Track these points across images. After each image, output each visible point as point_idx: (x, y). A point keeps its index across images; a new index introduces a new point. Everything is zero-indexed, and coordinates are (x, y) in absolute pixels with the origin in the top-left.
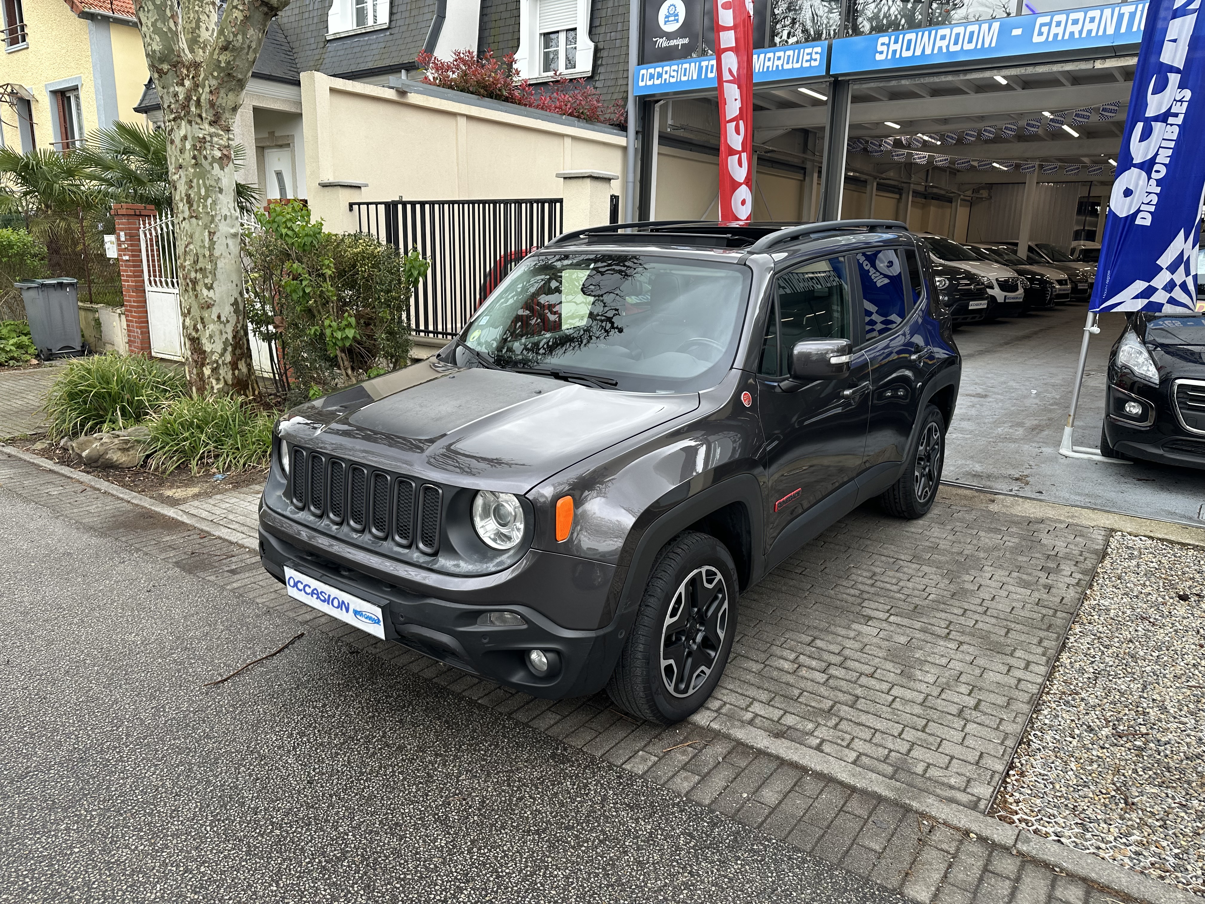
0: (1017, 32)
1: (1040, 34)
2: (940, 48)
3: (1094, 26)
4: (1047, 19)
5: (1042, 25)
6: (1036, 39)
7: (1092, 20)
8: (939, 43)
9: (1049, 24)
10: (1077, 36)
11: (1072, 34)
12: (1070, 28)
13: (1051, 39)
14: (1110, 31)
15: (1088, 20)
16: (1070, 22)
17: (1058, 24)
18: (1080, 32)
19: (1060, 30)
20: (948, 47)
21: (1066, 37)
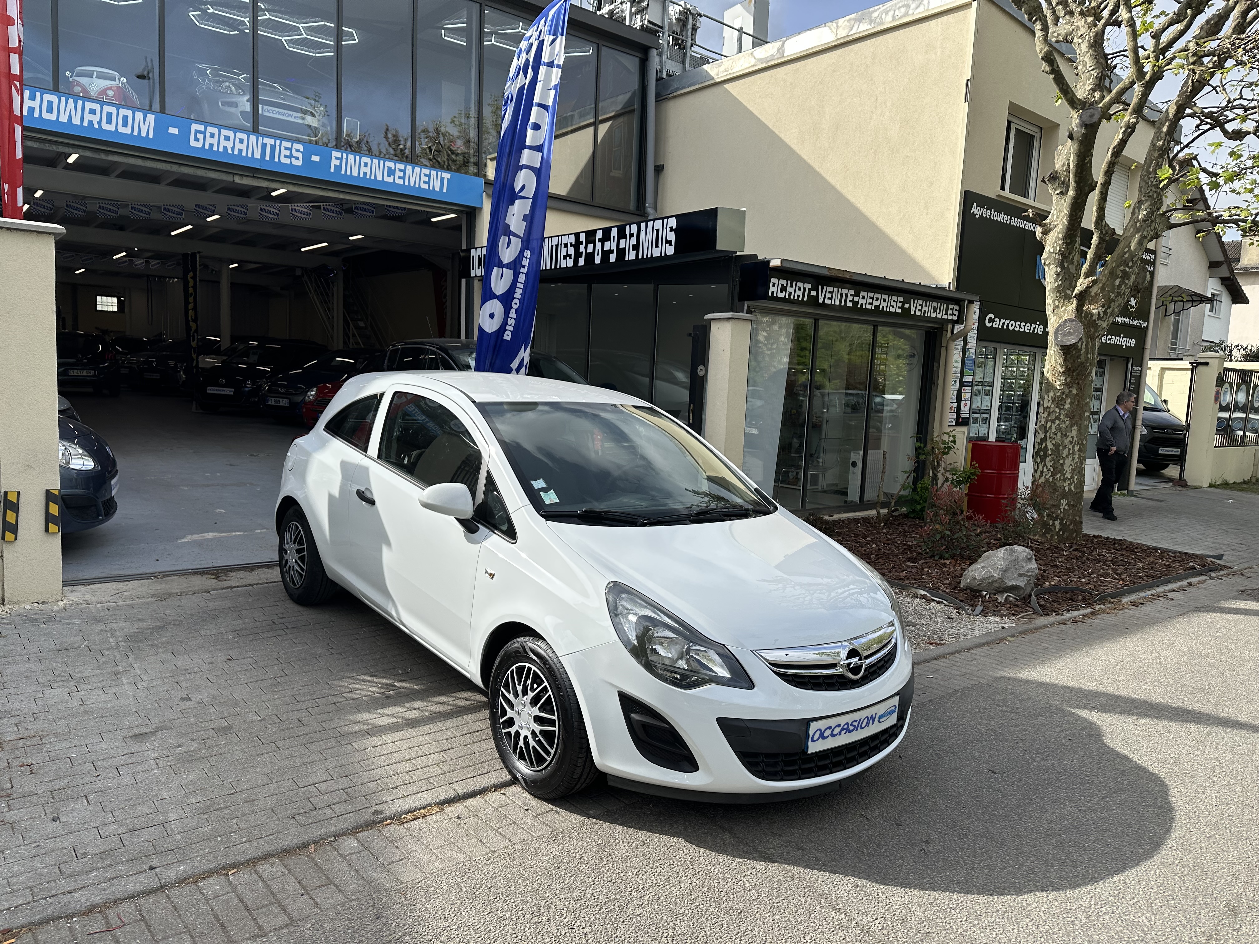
0: (174, 131)
1: (196, 139)
2: (91, 122)
3: (243, 147)
4: (201, 128)
5: (197, 132)
6: (193, 143)
7: (241, 141)
8: (88, 117)
9: (204, 133)
10: (230, 151)
11: (225, 148)
12: (223, 143)
13: (207, 147)
14: (258, 155)
15: (237, 140)
16: (222, 137)
17: (212, 135)
18: (233, 149)
19: (215, 141)
20: (100, 123)
21: (221, 150)
